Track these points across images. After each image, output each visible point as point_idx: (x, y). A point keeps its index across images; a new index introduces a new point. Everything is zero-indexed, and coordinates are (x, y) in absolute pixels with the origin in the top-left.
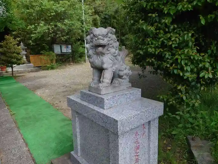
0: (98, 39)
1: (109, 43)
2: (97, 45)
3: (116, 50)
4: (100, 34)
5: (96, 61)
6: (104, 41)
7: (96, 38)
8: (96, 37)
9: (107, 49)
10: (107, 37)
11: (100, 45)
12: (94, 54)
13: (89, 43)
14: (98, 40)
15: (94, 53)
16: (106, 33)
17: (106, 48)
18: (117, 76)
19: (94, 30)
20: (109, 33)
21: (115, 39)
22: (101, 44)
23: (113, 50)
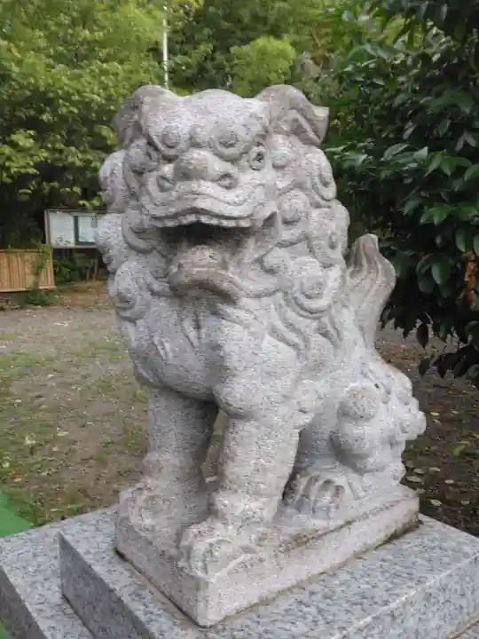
0: (185, 175)
1: (272, 216)
2: (170, 224)
3: (327, 266)
4: (203, 135)
5: (167, 346)
6: (230, 196)
7: (168, 169)
8: (169, 160)
9: (260, 261)
10: (260, 157)
11: (199, 223)
12: (153, 293)
13: (120, 211)
14: (182, 186)
15: (156, 286)
16: (257, 129)
17: (251, 250)
18: (323, 445)
19: (155, 105)
20: (278, 131)
21: (326, 184)
22: (204, 219)
23: (301, 268)
